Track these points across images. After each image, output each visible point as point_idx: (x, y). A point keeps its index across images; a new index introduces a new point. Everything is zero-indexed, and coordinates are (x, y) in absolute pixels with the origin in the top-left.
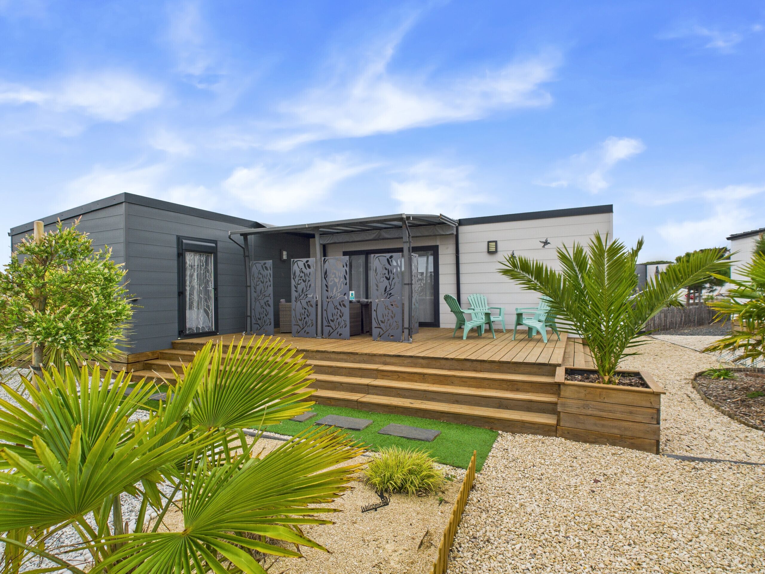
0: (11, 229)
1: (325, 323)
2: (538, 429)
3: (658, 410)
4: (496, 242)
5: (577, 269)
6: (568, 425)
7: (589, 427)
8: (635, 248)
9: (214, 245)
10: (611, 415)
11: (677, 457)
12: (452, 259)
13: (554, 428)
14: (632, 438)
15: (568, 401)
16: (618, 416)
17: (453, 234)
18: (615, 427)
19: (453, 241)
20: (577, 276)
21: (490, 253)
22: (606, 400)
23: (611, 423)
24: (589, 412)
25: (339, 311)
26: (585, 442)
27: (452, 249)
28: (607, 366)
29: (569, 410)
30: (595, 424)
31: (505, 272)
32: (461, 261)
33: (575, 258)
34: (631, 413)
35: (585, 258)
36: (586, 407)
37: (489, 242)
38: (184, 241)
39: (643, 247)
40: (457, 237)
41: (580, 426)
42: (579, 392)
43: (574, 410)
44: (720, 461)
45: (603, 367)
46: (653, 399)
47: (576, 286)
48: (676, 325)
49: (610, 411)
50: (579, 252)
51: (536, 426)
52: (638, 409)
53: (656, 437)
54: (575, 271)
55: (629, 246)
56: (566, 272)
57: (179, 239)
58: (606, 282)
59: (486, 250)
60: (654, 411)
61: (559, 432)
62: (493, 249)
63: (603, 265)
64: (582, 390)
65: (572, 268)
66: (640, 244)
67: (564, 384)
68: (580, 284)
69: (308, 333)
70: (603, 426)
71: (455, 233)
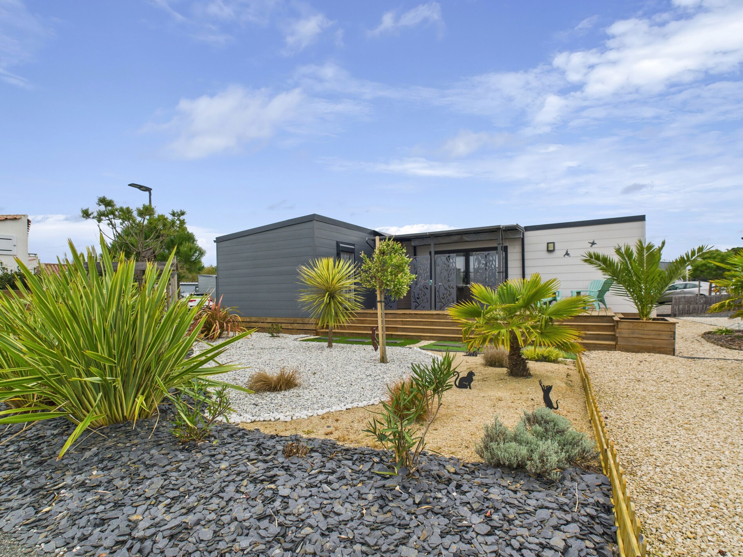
0: (216, 238)
1: (437, 300)
2: (605, 347)
3: (674, 332)
4: (554, 243)
5: (627, 259)
6: (622, 344)
7: (634, 344)
8: (660, 246)
9: (353, 247)
10: (648, 337)
11: (685, 357)
12: (519, 256)
13: (614, 346)
14: (660, 348)
15: (623, 330)
16: (652, 337)
17: (520, 238)
18: (650, 343)
19: (520, 243)
20: (627, 263)
21: (549, 251)
22: (645, 329)
23: (647, 341)
24: (635, 336)
25: (448, 292)
26: (633, 352)
27: (518, 249)
28: (645, 312)
29: (623, 335)
30: (639, 342)
31: (586, 261)
32: (526, 257)
33: (625, 252)
34: (659, 335)
35: (632, 251)
36: (634, 333)
37: (548, 243)
38: (341, 245)
39: (666, 245)
40: (523, 240)
41: (629, 344)
42: (629, 325)
43: (626, 335)
44: (709, 359)
45: (642, 313)
46: (671, 326)
47: (627, 269)
48: (698, 310)
49: (648, 335)
50: (628, 249)
51: (603, 346)
52: (664, 333)
53: (673, 347)
54: (625, 260)
55: (657, 245)
56: (620, 261)
57: (338, 243)
58: (645, 265)
59: (545, 249)
60: (672, 333)
61: (617, 348)
62: (551, 248)
63: (644, 255)
64: (631, 324)
65: (623, 258)
66: (663, 243)
67: (620, 321)
68: (629, 267)
69: (424, 307)
70: (643, 343)
71: (522, 237)
